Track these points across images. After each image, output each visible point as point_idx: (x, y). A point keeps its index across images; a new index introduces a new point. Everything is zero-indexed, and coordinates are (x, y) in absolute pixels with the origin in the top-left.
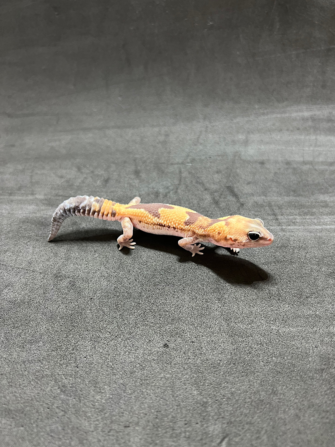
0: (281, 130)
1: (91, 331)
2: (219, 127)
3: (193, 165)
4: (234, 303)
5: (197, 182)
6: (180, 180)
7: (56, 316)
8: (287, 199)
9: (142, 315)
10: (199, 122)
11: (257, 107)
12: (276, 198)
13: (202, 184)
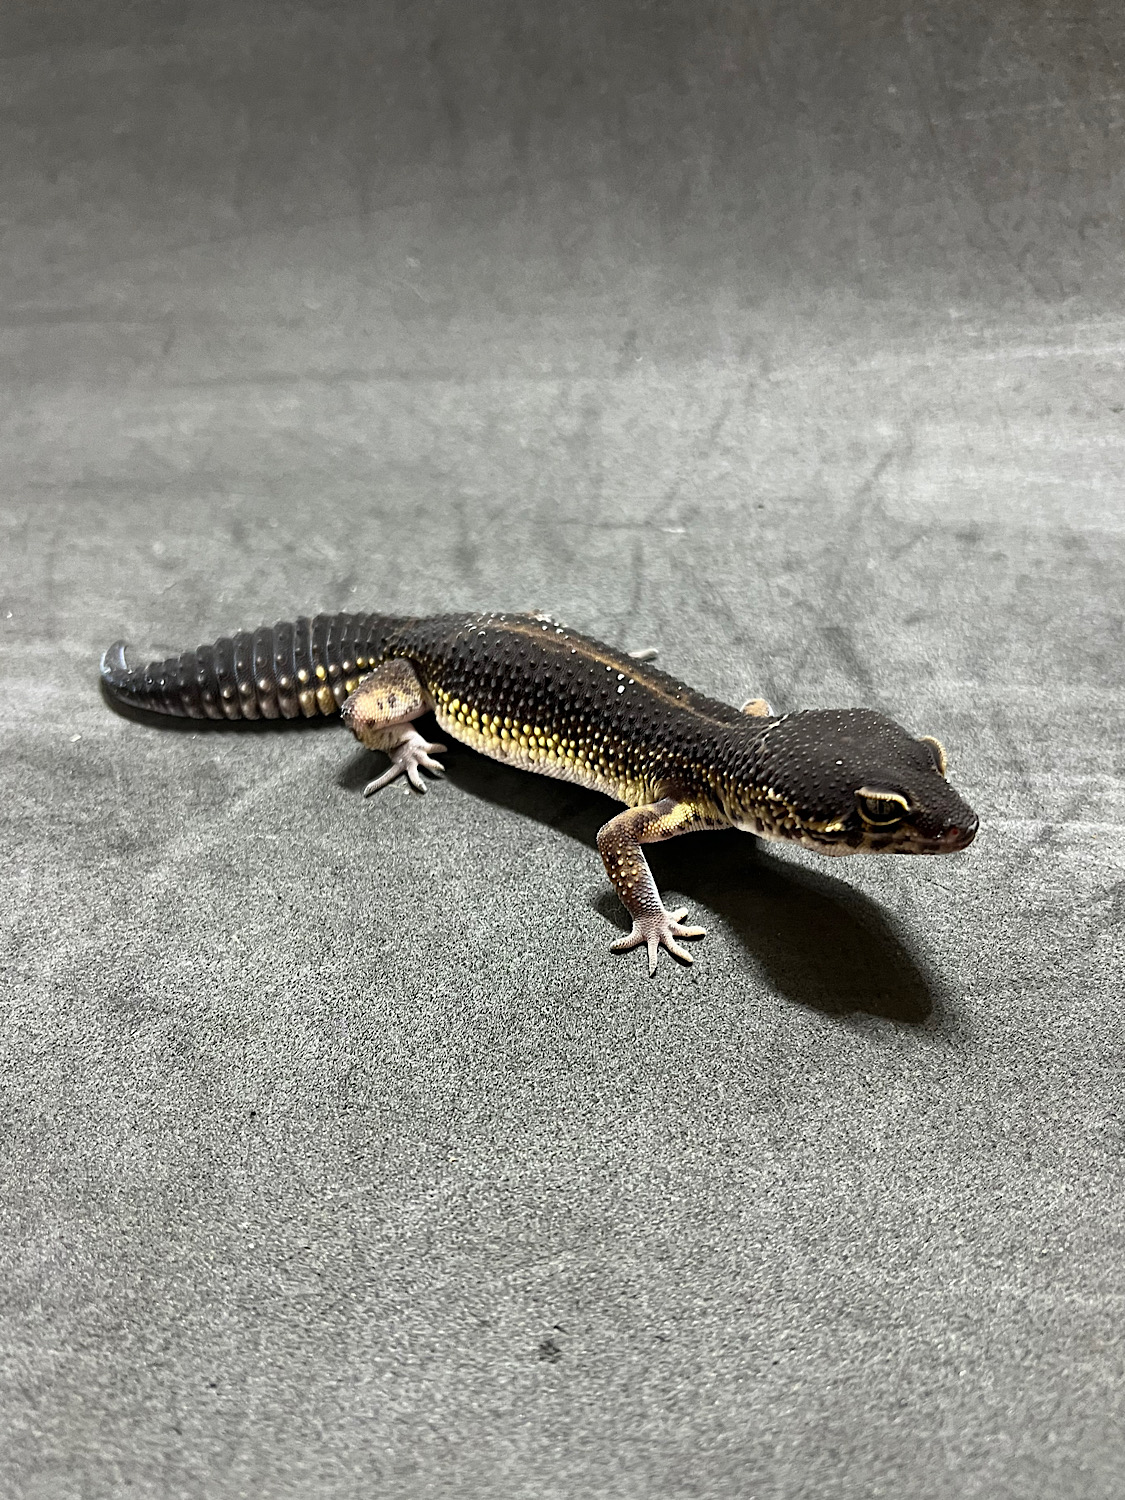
0: (1049, 411)
2: (801, 387)
3: (691, 531)
4: (841, 1162)
5: (705, 607)
6: (637, 597)
8: (1070, 695)
9: (455, 1199)
10: (723, 364)
11: (954, 314)
12: (1024, 690)
13: (725, 615)
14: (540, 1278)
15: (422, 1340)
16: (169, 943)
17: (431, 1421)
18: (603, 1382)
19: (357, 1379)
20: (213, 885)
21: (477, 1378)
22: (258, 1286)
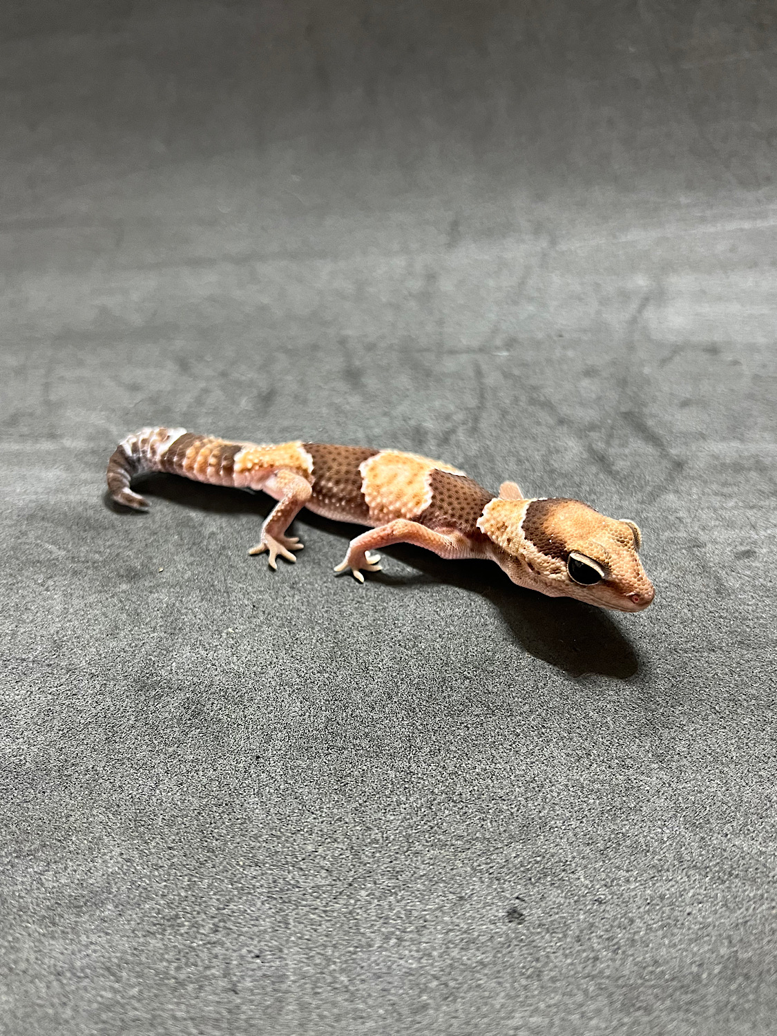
1: (267, 865)
3: (514, 353)
5: (532, 402)
6: (482, 397)
7: (152, 817)
14: (498, 863)
15: (415, 913)
16: (175, 641)
17: (433, 973)
18: (560, 936)
19: (370, 946)
20: (202, 600)
21: (463, 939)
22: (281, 881)
